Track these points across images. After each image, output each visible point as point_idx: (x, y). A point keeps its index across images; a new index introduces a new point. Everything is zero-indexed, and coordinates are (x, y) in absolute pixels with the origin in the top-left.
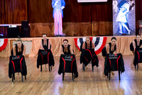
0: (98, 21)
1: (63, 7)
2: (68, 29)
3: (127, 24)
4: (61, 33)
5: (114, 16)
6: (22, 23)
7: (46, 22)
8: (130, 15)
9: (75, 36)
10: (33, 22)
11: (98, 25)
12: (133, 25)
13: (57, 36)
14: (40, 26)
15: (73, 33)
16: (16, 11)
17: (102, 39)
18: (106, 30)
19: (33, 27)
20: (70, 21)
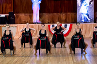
0: (66, 12)
1: (40, 2)
2: (43, 18)
3: (87, 15)
4: (38, 21)
5: (78, 8)
6: (9, 13)
7: (27, 13)
8: (90, 8)
9: (48, 23)
10: (18, 13)
11: (66, 15)
12: (92, 15)
13: (35, 23)
14: (22, 16)
15: (47, 21)
16: (4, 5)
17: (68, 25)
18: (72, 19)
19: (18, 17)
20: (45, 12)
